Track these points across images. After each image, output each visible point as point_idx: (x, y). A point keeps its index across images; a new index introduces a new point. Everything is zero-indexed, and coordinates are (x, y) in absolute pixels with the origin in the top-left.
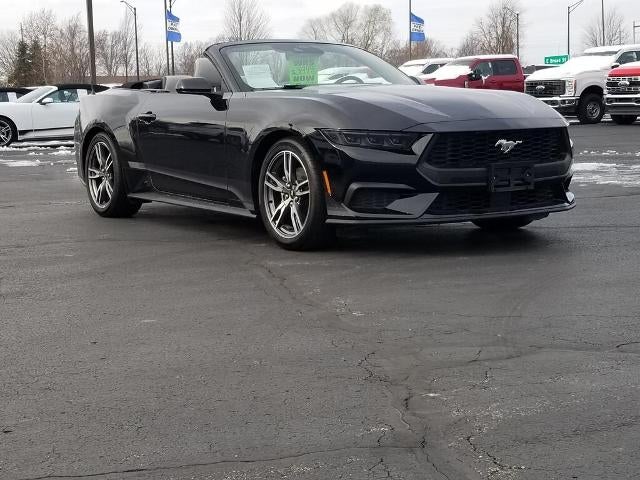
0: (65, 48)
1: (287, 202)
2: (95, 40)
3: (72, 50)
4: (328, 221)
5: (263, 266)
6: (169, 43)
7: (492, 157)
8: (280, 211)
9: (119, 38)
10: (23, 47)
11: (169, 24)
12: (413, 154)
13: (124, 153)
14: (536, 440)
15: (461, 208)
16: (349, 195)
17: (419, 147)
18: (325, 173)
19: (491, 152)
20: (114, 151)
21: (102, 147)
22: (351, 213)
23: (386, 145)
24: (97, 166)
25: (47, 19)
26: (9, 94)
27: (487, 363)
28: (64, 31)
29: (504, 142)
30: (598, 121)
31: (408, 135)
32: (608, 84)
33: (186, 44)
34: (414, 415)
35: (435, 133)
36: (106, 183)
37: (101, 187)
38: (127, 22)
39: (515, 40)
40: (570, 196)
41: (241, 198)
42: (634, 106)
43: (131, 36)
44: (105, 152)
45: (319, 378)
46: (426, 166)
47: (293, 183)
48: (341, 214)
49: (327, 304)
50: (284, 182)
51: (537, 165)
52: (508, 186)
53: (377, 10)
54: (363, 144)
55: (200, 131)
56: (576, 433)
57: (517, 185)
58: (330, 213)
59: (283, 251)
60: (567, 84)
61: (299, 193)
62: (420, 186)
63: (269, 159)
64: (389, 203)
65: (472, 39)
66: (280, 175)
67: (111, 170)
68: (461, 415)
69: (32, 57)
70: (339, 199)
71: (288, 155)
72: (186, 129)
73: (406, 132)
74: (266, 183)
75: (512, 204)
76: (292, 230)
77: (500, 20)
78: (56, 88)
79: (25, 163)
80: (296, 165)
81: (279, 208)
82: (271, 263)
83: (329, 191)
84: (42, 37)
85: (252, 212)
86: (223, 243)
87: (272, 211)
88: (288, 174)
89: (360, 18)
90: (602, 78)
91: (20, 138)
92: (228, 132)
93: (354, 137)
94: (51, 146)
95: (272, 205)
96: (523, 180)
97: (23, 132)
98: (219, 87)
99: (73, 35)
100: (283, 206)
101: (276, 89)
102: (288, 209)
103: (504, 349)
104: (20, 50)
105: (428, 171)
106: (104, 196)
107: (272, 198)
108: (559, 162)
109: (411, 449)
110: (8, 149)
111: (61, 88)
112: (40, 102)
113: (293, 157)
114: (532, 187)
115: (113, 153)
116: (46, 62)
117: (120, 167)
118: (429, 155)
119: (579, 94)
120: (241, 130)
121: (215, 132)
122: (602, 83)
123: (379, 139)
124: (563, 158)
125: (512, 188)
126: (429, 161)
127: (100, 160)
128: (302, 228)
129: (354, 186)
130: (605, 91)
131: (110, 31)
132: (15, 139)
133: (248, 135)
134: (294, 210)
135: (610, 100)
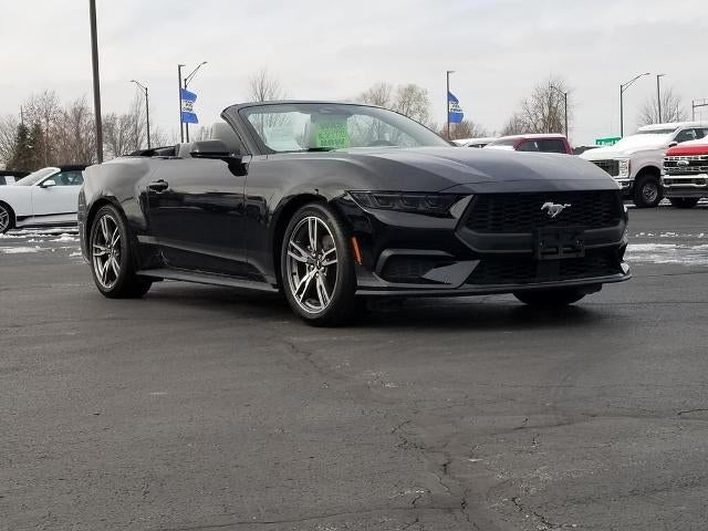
0: (70, 131)
1: (312, 273)
2: (103, 123)
3: (78, 134)
4: (358, 292)
5: (285, 342)
6: (184, 124)
7: (538, 221)
8: (304, 283)
9: (129, 121)
10: (23, 131)
11: (184, 104)
12: (452, 217)
13: (132, 227)
14: (589, 500)
15: (506, 277)
16: (380, 264)
17: (458, 209)
18: (354, 240)
19: (538, 216)
20: (122, 224)
21: (109, 220)
22: (384, 283)
23: (421, 208)
24: (103, 242)
25: (49, 100)
26: (7, 178)
27: (534, 430)
28: (69, 114)
29: (551, 205)
30: (655, 205)
31: (447, 197)
32: (665, 164)
33: (203, 128)
34: (454, 478)
35: (475, 194)
36: (112, 260)
37: (107, 265)
38: (138, 104)
39: (563, 122)
40: (625, 267)
41: (262, 271)
42: (694, 188)
43: (142, 119)
44: (111, 226)
45: (348, 445)
46: (466, 230)
47: (319, 252)
48: (373, 284)
49: (357, 377)
50: (309, 251)
51: (587, 231)
52: (557, 253)
53: (411, 90)
54: (396, 207)
55: (216, 201)
56: (633, 493)
57: (565, 252)
58: (359, 283)
59: (309, 328)
60: (620, 164)
61: (325, 263)
62: (460, 253)
63: (293, 226)
64: (425, 271)
65: (517, 121)
66: (305, 244)
67: (118, 246)
68: (506, 478)
69: (33, 142)
70: (370, 268)
71: (313, 222)
72: (202, 200)
73: (444, 194)
74: (289, 253)
75: (561, 274)
76: (318, 304)
77: (546, 100)
78: (59, 170)
79: (24, 250)
80: (322, 233)
81: (304, 280)
82: (295, 339)
83: (359, 260)
84: (43, 120)
85: (274, 286)
86: (241, 321)
87: (296, 285)
88: (313, 243)
89: (393, 99)
90: (659, 157)
91: (18, 224)
92: (248, 203)
93: (386, 200)
94: (53, 234)
95: (296, 277)
96: (572, 246)
97: (22, 218)
98: (238, 152)
99: (78, 118)
100: (307, 278)
101: (300, 151)
102: (313, 281)
103: (553, 416)
104: (20, 134)
105: (467, 236)
106: (110, 275)
107: (296, 270)
108: (612, 228)
109: (450, 510)
110: (5, 237)
111: (65, 169)
112: (41, 185)
113: (319, 224)
114: (582, 255)
115: (120, 227)
116: (49, 147)
117: (128, 242)
118: (469, 219)
119: (633, 175)
120: (259, 198)
121: (233, 203)
122: (659, 163)
123: (413, 202)
124: (616, 223)
125: (561, 256)
126: (468, 225)
127: (106, 235)
128: (329, 301)
129: (386, 253)
130: (663, 172)
131: (119, 114)
132: (12, 226)
133: (268, 204)
134: (320, 282)
135: (668, 181)
